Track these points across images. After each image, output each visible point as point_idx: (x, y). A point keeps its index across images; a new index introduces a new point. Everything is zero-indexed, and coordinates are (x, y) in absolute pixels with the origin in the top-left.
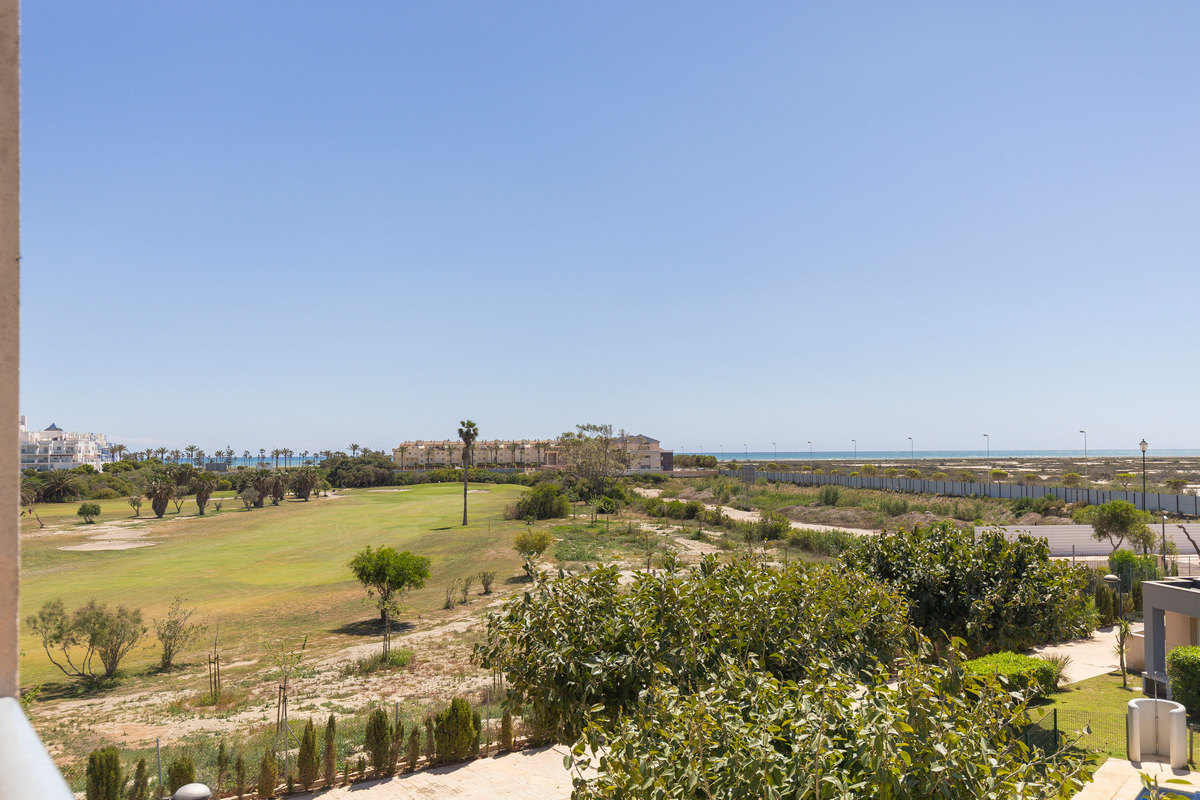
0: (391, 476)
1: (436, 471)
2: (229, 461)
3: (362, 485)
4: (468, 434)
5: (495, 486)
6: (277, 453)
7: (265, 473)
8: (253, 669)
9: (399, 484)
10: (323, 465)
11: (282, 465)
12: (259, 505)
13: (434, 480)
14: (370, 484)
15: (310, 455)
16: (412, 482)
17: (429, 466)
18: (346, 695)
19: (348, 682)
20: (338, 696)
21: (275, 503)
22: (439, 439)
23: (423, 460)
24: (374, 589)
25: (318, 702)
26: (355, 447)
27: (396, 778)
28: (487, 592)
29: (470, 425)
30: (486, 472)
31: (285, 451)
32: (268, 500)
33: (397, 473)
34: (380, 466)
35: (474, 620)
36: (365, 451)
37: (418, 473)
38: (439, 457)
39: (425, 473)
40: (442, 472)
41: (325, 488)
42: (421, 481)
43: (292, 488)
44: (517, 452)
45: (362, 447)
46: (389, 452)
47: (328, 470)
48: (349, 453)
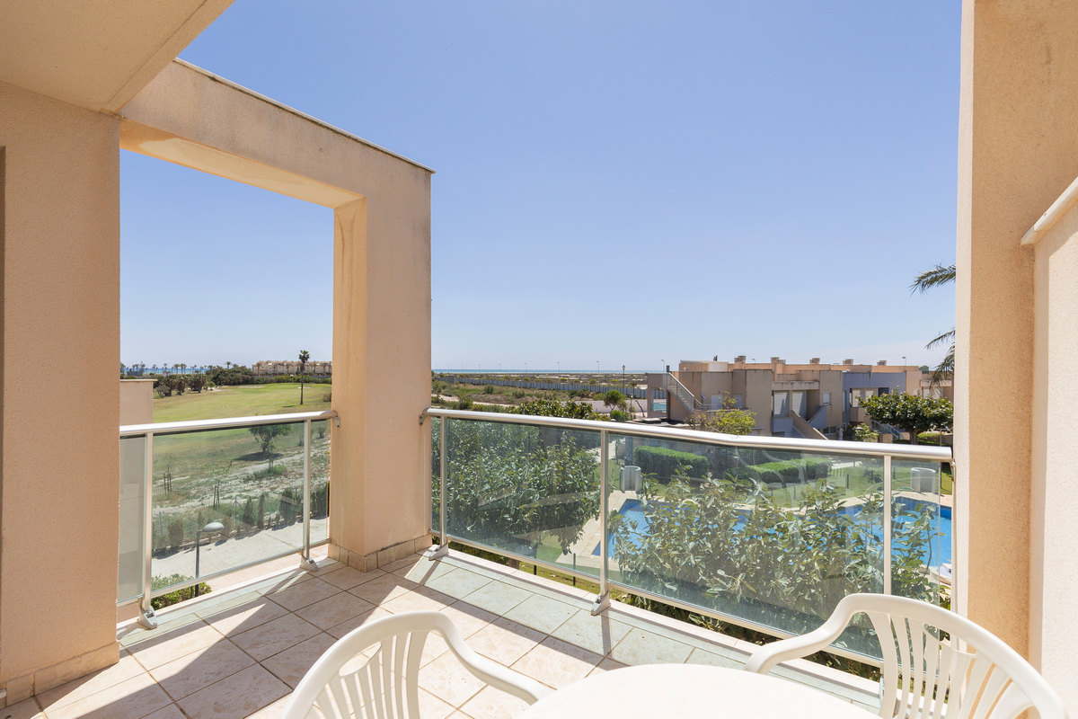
0: (252, 379)
1: (278, 377)
2: (142, 370)
3: (234, 384)
4: (304, 357)
5: (315, 385)
6: (177, 366)
7: (173, 377)
8: (188, 481)
9: (257, 384)
10: (208, 373)
11: (180, 373)
12: (168, 395)
13: (279, 381)
14: (239, 384)
15: (198, 367)
16: (265, 383)
17: (275, 374)
18: (249, 491)
19: (250, 484)
20: (245, 491)
21: (179, 394)
22: (281, 360)
23: (271, 371)
24: (258, 436)
25: (234, 495)
26: (229, 363)
27: (296, 523)
28: (322, 437)
29: (305, 353)
30: (311, 378)
31: (182, 365)
32: (174, 392)
33: (256, 378)
34: (246, 374)
35: (316, 451)
36: (235, 366)
37: (269, 378)
38: (280, 369)
39: (273, 378)
40: (284, 377)
41: (211, 386)
42: (271, 382)
43: (190, 385)
44: (327, 367)
45: (233, 363)
46: (249, 366)
47: (212, 376)
48: (225, 367)
